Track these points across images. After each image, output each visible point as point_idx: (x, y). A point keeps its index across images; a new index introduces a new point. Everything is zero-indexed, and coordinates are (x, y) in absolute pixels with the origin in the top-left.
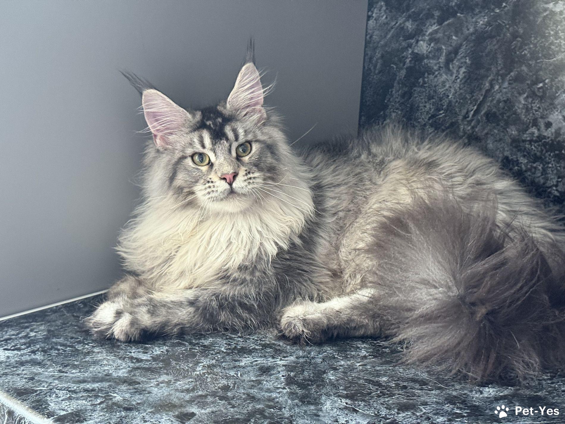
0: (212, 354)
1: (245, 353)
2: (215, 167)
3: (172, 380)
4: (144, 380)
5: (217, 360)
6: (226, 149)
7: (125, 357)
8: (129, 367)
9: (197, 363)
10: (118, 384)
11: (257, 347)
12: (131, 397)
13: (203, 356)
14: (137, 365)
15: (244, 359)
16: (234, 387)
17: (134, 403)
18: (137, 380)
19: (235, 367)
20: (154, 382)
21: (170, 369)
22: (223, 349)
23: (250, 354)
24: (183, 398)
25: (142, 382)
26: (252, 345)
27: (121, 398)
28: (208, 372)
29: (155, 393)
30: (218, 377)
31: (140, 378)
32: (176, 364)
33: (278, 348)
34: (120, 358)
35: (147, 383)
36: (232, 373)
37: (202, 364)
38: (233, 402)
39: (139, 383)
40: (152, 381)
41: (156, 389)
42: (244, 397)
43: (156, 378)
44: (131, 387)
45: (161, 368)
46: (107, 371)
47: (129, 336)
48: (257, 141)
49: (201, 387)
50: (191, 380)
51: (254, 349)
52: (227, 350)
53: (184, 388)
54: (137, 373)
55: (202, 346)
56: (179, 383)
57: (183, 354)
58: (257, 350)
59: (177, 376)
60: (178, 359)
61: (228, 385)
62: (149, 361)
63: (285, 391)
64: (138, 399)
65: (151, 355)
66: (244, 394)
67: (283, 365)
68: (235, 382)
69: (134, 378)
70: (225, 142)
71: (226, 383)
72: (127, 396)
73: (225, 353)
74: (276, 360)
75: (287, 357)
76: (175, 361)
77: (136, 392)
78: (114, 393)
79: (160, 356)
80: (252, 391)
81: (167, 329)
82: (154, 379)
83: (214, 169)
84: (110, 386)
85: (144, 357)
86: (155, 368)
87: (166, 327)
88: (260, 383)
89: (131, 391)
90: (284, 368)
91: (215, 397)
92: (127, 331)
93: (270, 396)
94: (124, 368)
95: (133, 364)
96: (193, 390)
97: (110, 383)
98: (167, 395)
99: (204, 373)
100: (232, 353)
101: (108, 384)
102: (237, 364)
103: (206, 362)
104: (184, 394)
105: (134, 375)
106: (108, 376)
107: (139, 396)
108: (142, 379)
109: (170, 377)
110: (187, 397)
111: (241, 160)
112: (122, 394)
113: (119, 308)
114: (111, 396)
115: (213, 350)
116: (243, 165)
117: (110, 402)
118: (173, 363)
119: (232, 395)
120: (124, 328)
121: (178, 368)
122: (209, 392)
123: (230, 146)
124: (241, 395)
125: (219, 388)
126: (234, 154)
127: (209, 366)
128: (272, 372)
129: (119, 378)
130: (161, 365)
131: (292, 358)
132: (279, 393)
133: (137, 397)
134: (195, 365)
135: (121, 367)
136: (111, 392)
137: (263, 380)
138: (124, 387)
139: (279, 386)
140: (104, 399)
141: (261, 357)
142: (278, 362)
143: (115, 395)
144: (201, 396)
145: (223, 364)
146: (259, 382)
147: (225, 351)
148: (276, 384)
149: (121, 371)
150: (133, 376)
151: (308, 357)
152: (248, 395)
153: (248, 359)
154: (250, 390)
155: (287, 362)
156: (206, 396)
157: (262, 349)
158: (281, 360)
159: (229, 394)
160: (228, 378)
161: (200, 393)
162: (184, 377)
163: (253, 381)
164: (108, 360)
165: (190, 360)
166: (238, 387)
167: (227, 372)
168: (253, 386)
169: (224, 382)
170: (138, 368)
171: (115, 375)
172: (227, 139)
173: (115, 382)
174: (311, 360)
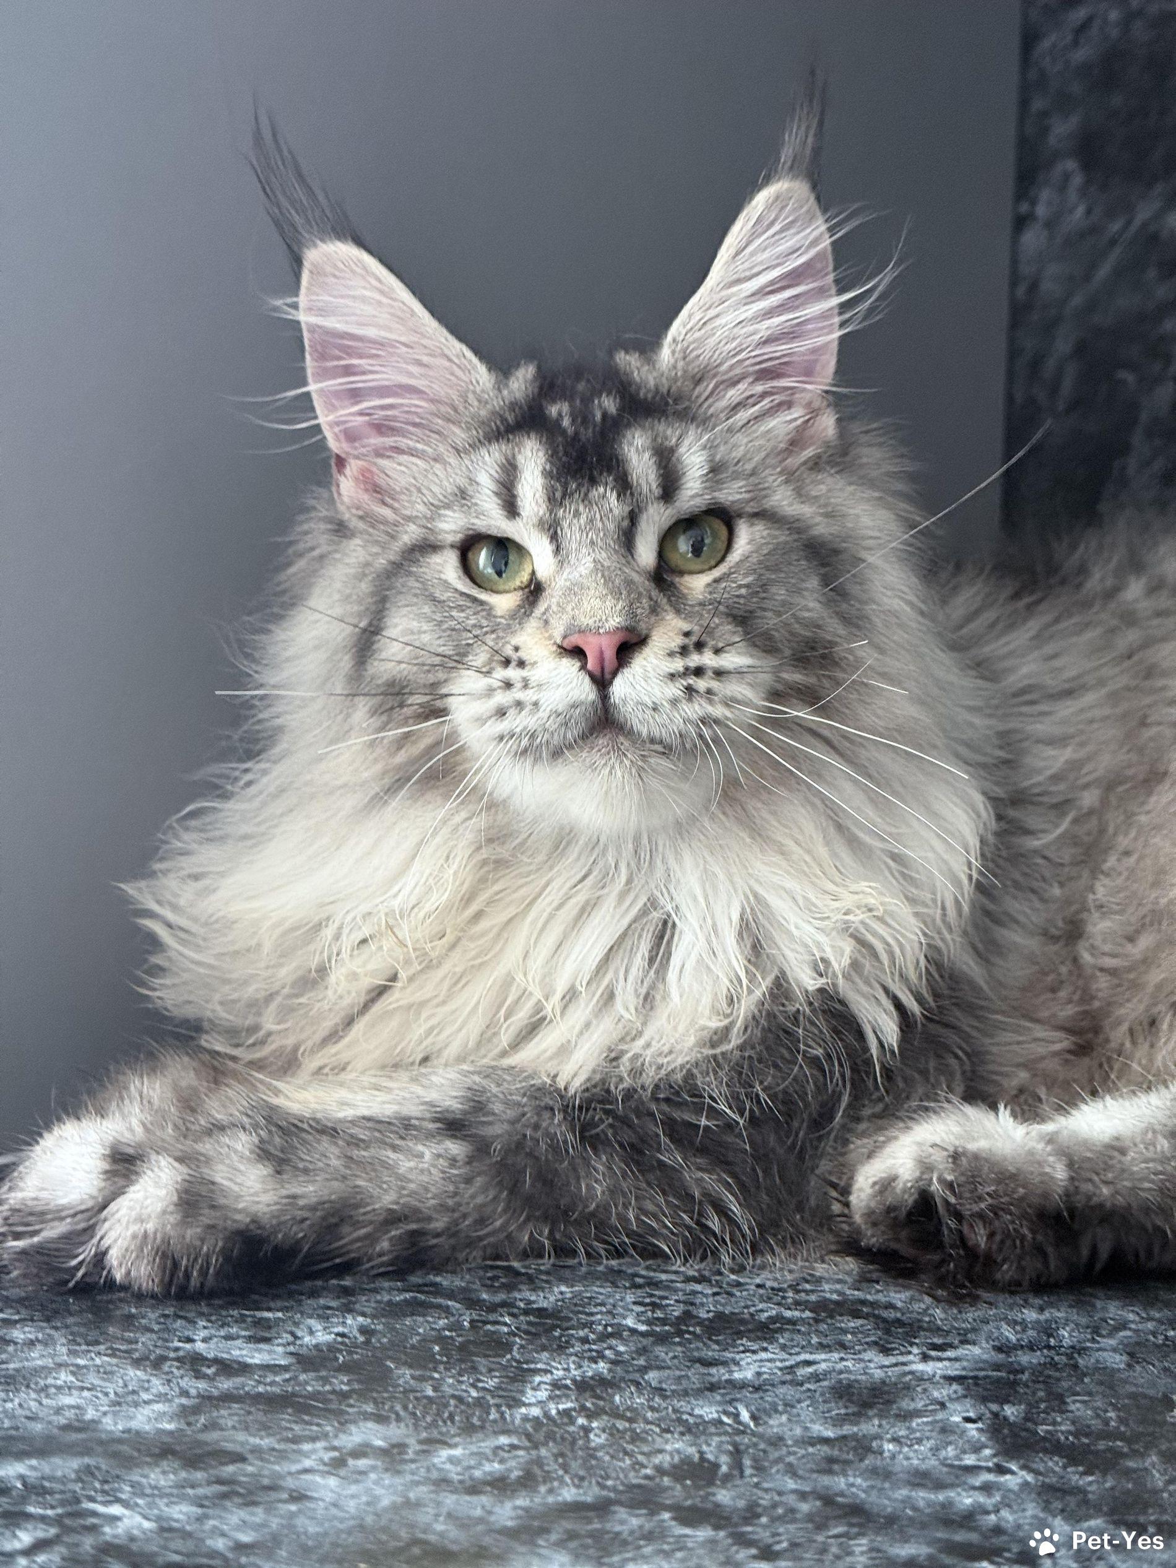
0: (585, 1340)
1: (740, 1334)
2: (548, 602)
3: (412, 1441)
4: (266, 1442)
5: (614, 1362)
6: (611, 526)
7: (164, 1359)
8: (185, 1393)
9: (521, 1375)
10: (129, 1462)
11: (788, 1314)
12: (200, 1519)
13: (544, 1348)
14: (226, 1384)
15: (749, 1358)
16: (737, 1465)
17: (220, 1544)
18: (229, 1446)
19: (712, 1388)
20: (315, 1453)
21: (392, 1398)
22: (630, 1322)
23: (772, 1340)
24: (481, 1520)
25: (257, 1451)
26: (761, 1306)
27: (147, 1525)
28: (583, 1408)
29: (329, 1497)
30: (639, 1427)
31: (241, 1436)
32: (421, 1379)
33: (891, 1315)
34: (137, 1363)
35: (282, 1456)
36: (708, 1411)
37: (547, 1378)
38: (760, 1531)
39: (241, 1458)
40: (306, 1447)
41: (332, 1482)
42: (805, 1507)
43: (326, 1436)
44: (199, 1475)
45: (344, 1396)
46: (70, 1414)
47: (175, 1265)
48: (762, 515)
49: (565, 1467)
50: (504, 1440)
51: (778, 1318)
52: (649, 1322)
53: (477, 1474)
54: (228, 1416)
55: (526, 1312)
56: (445, 1453)
57: (440, 1339)
58: (792, 1322)
59: (434, 1424)
60: (421, 1359)
61: (702, 1459)
62: (285, 1368)
63: (1011, 1481)
64: (238, 1528)
65: (291, 1349)
66: (803, 1496)
67: (950, 1379)
68: (735, 1445)
69: (213, 1436)
70: (613, 497)
71: (691, 1450)
72: (180, 1512)
73: (643, 1334)
74: (901, 1359)
75: (951, 1346)
76: (411, 1367)
77: (225, 1496)
78: (105, 1503)
79: (332, 1348)
80: (840, 1483)
81: (350, 1236)
82: (314, 1439)
83: (541, 607)
84: (88, 1471)
85: (257, 1356)
86: (315, 1396)
87: (345, 1229)
88: (869, 1450)
89: (200, 1491)
90: (955, 1387)
91: (652, 1513)
92: (167, 1241)
93: (943, 1506)
94: (162, 1398)
95: (202, 1385)
96: (528, 1481)
97: (87, 1460)
98: (395, 1508)
99: (566, 1413)
100: (680, 1333)
101: (75, 1463)
102: (719, 1373)
103: (566, 1369)
104: (484, 1499)
105: (213, 1426)
106: (79, 1430)
107: (243, 1514)
108: (255, 1441)
109: (396, 1432)
110: (506, 1513)
111: (672, 584)
112: (150, 1506)
113: (127, 1137)
114: (94, 1514)
115: (589, 1325)
116: (678, 612)
117: (88, 1543)
118: (405, 1375)
119: (741, 1504)
120: (150, 1226)
121: (430, 1392)
122: (614, 1489)
123: (633, 518)
124: (791, 1500)
125: (660, 1470)
126: (646, 553)
127: (583, 1386)
128: (906, 1404)
129: (136, 1439)
130: (341, 1382)
131: (976, 1350)
132: (986, 1488)
133: (235, 1516)
134: (514, 1380)
135: (145, 1396)
136: (92, 1499)
137: (877, 1437)
138: (160, 1477)
139: (970, 1460)
140: (53, 1531)
141: (823, 1347)
142: (914, 1367)
143: (116, 1510)
144: (576, 1508)
145: (652, 1376)
146: (863, 1447)
147: (643, 1328)
148: (951, 1451)
149: (146, 1411)
150: (206, 1428)
151: (1049, 1347)
152: (828, 1500)
153: (764, 1355)
154: (826, 1480)
155: (957, 1365)
156: (602, 1508)
157: (817, 1321)
158: (925, 1358)
159: (723, 1496)
160: (694, 1429)
161: (569, 1494)
162: (469, 1429)
163: (826, 1441)
164: (78, 1370)
165: (482, 1362)
166: (759, 1468)
167: (681, 1404)
168: (831, 1460)
169: (677, 1447)
170: (228, 1398)
171: (112, 1425)
172: (624, 486)
173: (115, 1455)
174: (1070, 1357)
